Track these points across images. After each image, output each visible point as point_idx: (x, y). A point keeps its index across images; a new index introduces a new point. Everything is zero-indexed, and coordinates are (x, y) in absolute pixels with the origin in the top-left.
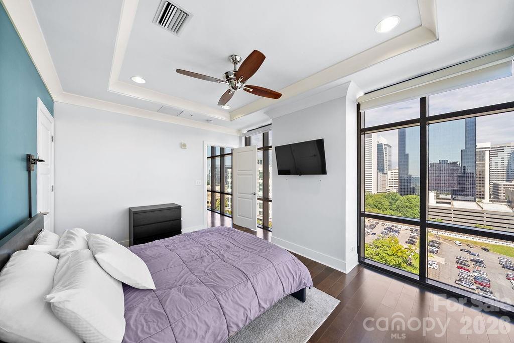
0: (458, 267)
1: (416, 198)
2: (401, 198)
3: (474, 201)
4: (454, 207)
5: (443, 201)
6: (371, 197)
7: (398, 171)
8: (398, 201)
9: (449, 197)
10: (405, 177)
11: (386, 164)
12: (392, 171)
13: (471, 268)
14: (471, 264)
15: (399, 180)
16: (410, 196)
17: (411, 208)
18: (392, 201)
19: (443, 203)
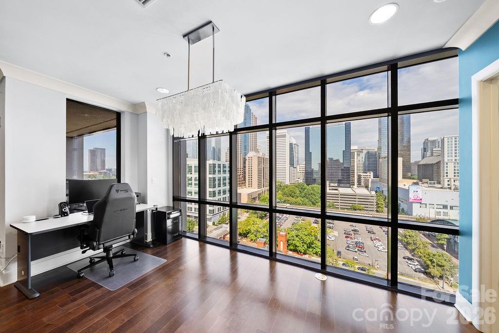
0: (346, 237)
1: (317, 187)
2: (308, 187)
3: (350, 187)
4: (341, 192)
5: (333, 188)
6: (287, 187)
7: (304, 166)
8: (306, 190)
9: (336, 185)
10: (309, 170)
11: (295, 160)
12: (300, 166)
13: (353, 236)
14: (352, 233)
15: (306, 173)
16: (313, 185)
17: (314, 195)
18: (301, 190)
19: (333, 189)
